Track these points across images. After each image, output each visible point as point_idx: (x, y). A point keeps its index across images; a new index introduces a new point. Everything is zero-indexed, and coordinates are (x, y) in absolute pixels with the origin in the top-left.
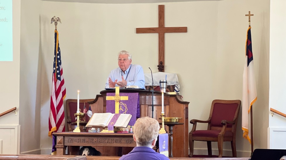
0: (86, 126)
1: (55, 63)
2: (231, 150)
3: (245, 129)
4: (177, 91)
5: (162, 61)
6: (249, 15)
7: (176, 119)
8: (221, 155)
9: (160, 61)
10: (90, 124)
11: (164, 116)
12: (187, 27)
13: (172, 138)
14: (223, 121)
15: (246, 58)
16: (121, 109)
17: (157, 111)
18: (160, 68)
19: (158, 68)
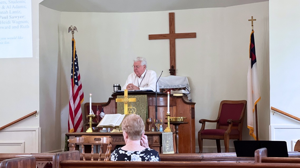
1: (73, 69)
3: (251, 127)
5: (174, 65)
6: (252, 20)
7: (181, 119)
10: (101, 124)
11: (170, 116)
12: (195, 33)
13: (178, 136)
14: (229, 120)
15: (249, 60)
17: (164, 112)
18: (172, 72)
19: (170, 71)
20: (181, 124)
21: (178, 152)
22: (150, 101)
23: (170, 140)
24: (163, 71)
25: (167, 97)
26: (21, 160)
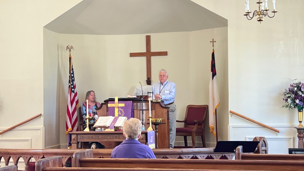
0: (94, 127)
1: (70, 80)
2: (202, 142)
3: (211, 126)
5: (150, 77)
6: (213, 42)
7: (160, 120)
8: (194, 146)
9: (148, 77)
10: (96, 125)
11: (151, 118)
12: (167, 52)
13: (157, 134)
14: (195, 121)
15: (211, 73)
16: (119, 113)
17: (146, 114)
18: (148, 82)
20: (160, 124)
21: (157, 147)
22: (134, 105)
25: (149, 102)
26: (52, 159)
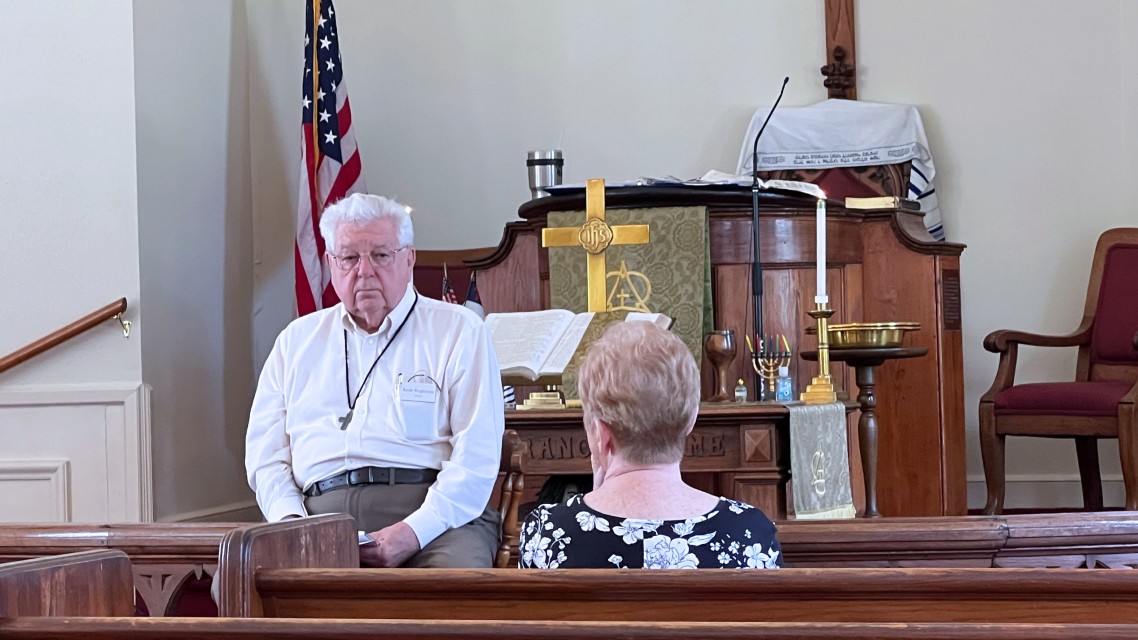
1: (311, 72)
4: (923, 190)
5: (847, 47)
7: (891, 332)
9: (836, 43)
11: (829, 315)
13: (872, 423)
18: (836, 80)
19: (826, 77)
20: (886, 361)
21: (874, 508)
22: (721, 236)
23: (829, 445)
24: (787, 80)
25: (815, 216)
